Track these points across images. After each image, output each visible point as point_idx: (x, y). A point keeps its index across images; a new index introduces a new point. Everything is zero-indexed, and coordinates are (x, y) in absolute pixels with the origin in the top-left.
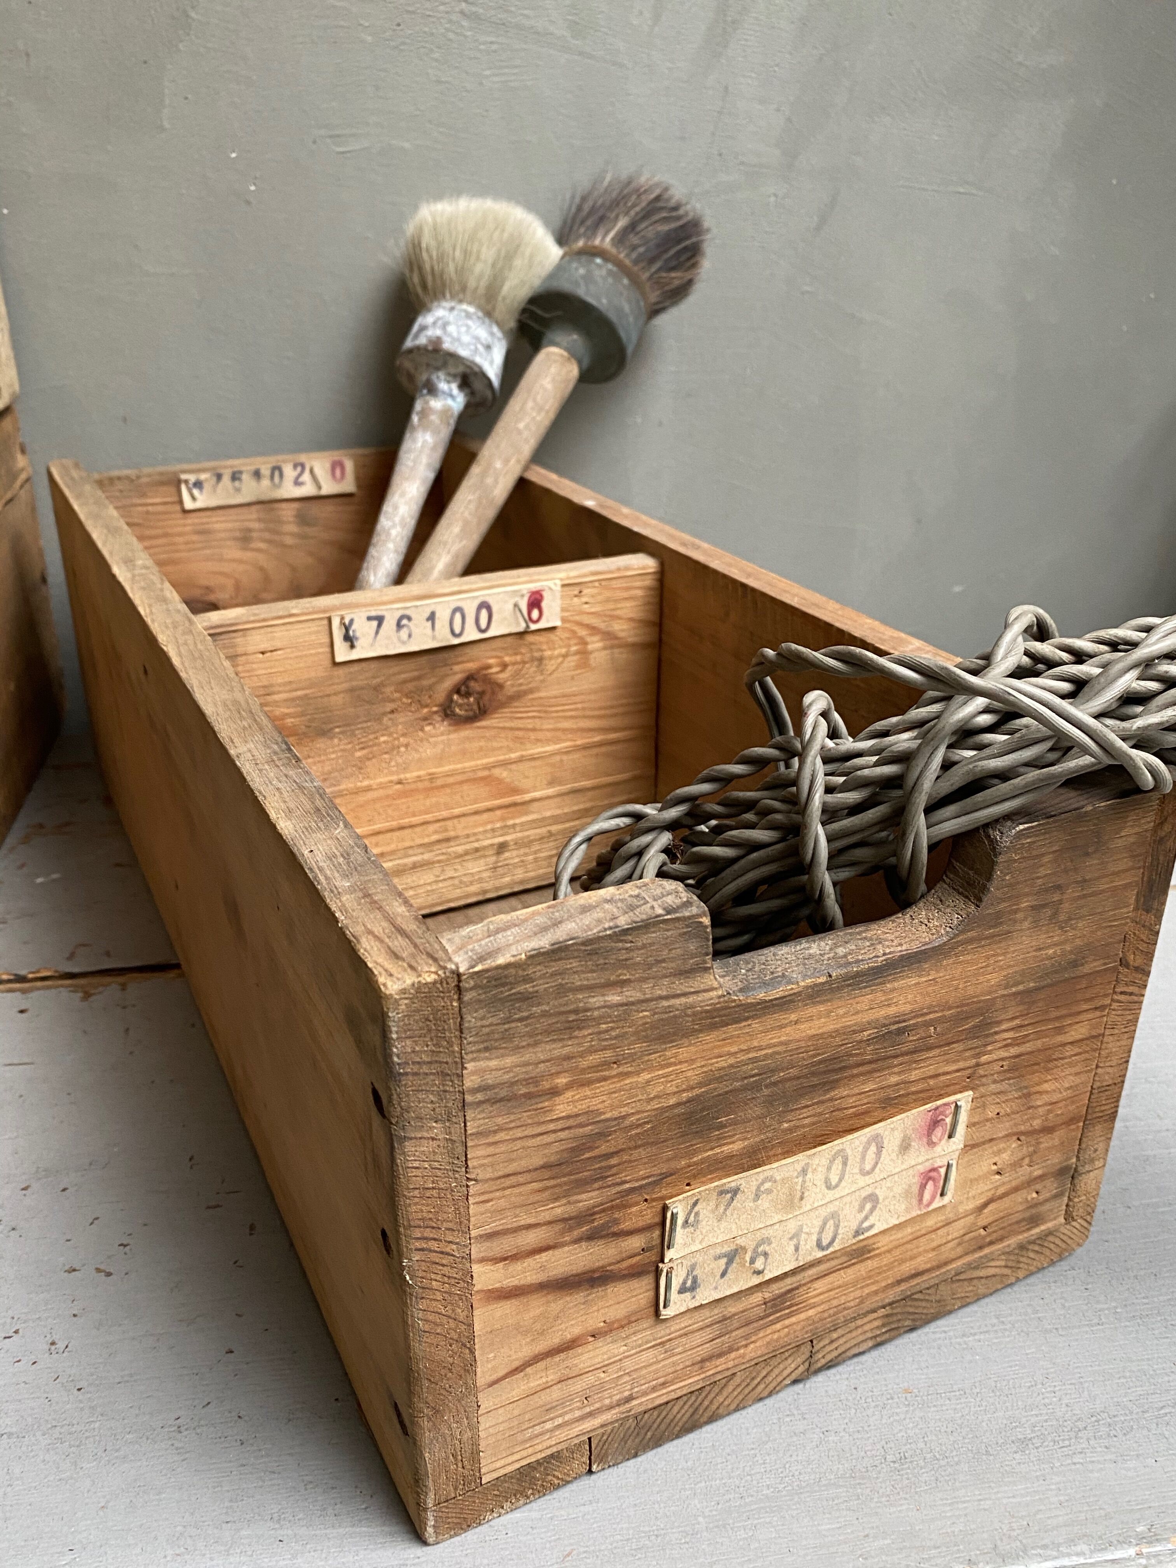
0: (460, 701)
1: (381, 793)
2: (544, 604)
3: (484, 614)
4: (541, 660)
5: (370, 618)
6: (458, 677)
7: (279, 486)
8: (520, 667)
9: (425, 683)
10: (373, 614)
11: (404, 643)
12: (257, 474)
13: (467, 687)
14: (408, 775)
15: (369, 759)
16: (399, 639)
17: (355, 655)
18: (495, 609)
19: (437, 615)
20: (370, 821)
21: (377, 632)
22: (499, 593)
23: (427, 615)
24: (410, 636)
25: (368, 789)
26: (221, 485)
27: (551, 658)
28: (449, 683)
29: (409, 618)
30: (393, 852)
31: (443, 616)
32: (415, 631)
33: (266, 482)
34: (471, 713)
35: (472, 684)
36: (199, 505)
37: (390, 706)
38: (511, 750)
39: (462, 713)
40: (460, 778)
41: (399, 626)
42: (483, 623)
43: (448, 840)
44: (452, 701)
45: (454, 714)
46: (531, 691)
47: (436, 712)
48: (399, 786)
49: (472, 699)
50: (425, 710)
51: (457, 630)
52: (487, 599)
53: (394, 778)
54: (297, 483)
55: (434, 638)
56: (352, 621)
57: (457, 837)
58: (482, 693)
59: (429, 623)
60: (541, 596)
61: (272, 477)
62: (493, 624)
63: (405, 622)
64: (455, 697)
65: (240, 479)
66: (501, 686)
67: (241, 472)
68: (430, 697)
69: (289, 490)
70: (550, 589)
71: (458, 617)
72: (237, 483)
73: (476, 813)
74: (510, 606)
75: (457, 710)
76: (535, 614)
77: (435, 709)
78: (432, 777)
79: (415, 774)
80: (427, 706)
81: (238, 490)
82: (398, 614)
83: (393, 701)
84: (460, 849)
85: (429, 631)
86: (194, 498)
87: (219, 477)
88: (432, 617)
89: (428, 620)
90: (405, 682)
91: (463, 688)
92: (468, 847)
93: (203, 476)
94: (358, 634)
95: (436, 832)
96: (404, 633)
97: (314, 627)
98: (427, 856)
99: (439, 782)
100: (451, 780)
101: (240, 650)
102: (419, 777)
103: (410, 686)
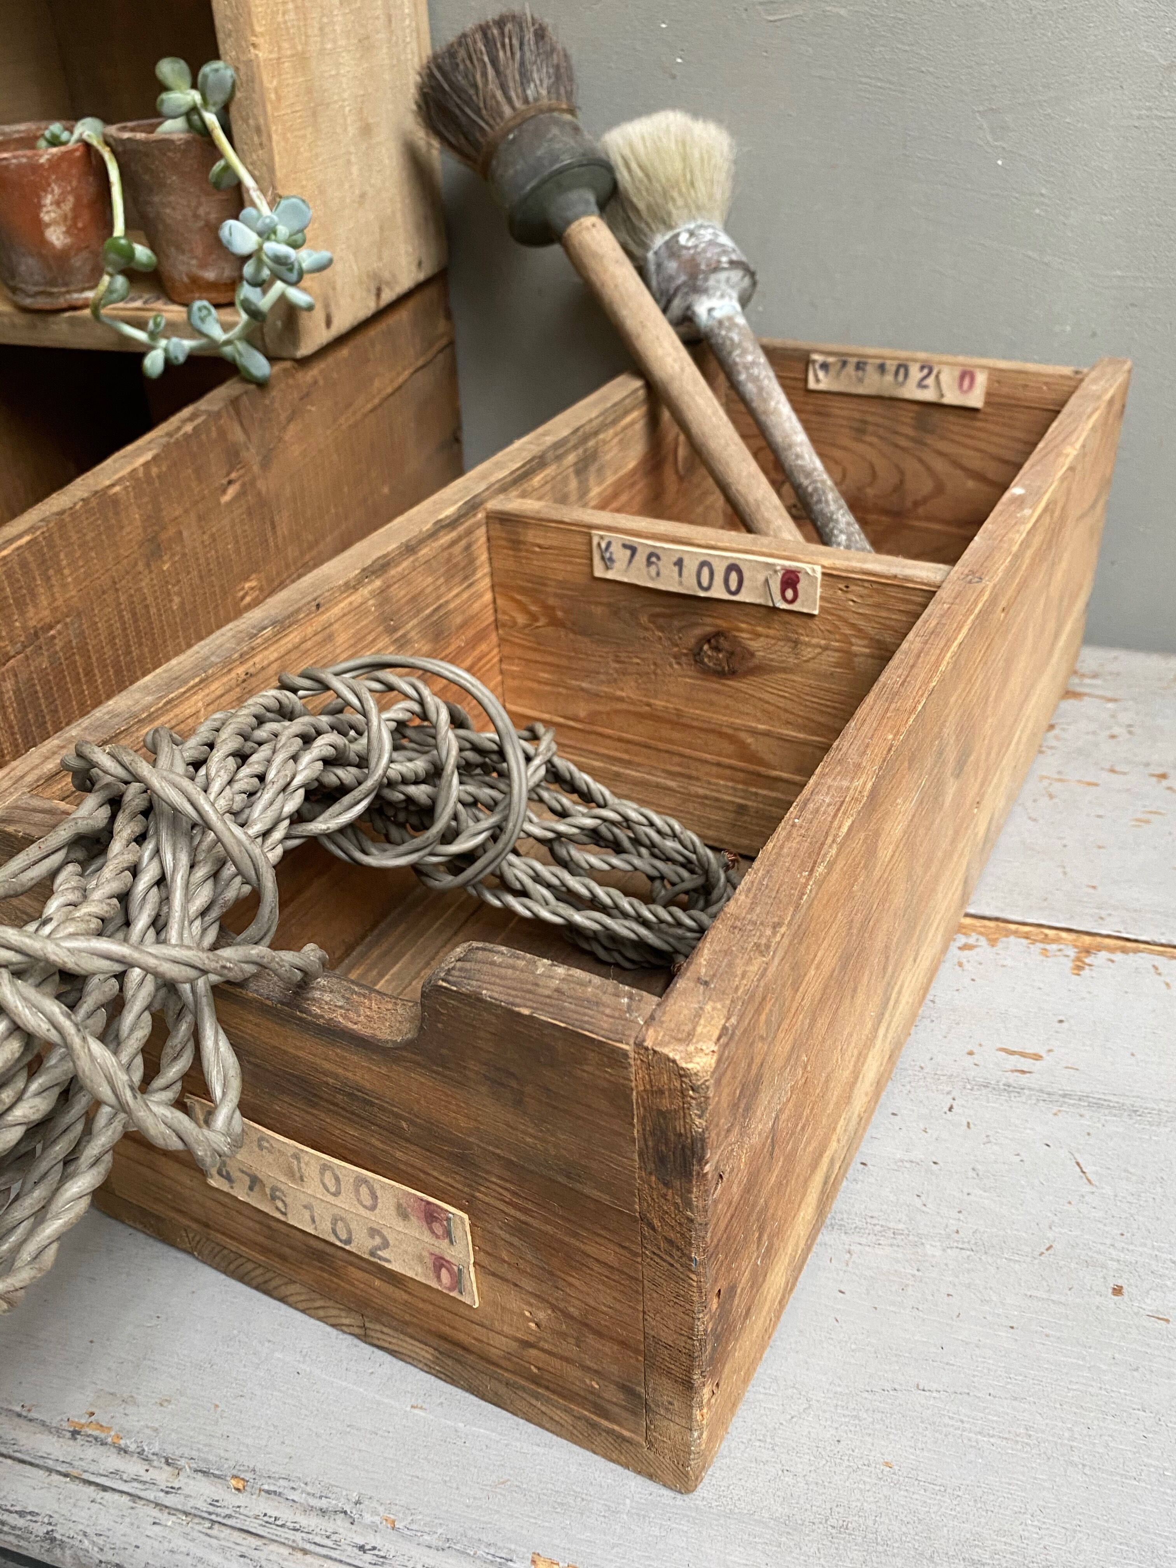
0: (709, 653)
1: (631, 708)
2: (799, 586)
3: (734, 576)
4: (796, 643)
5: (625, 546)
6: (708, 629)
7: (902, 384)
8: (773, 642)
9: (676, 623)
10: (627, 543)
11: (652, 579)
12: (882, 368)
13: (717, 642)
14: (657, 702)
15: (624, 674)
16: (648, 573)
17: (610, 575)
18: (746, 575)
19: (685, 563)
20: (621, 729)
21: (630, 561)
22: (750, 561)
23: (675, 559)
24: (658, 574)
25: (621, 699)
26: (844, 372)
27: (807, 644)
28: (698, 632)
29: (658, 558)
30: (639, 765)
31: (691, 566)
32: (663, 571)
33: (889, 378)
34: (719, 669)
35: (722, 640)
36: (822, 386)
37: (642, 633)
38: (759, 721)
39: (711, 664)
40: (705, 726)
41: (649, 563)
42: (733, 586)
43: (690, 777)
44: (701, 649)
45: (702, 662)
46: (784, 670)
47: (686, 655)
48: (647, 708)
49: (721, 656)
50: (676, 649)
51: (705, 582)
52: (737, 562)
53: (645, 699)
54: (921, 385)
55: (681, 583)
56: (609, 544)
57: (698, 779)
58: (732, 653)
59: (676, 569)
60: (798, 577)
61: (897, 373)
62: (743, 590)
63: (654, 559)
64: (706, 647)
65: (864, 370)
66: (752, 655)
67: (865, 363)
68: (680, 638)
69: (911, 391)
70: (807, 573)
71: (705, 571)
72: (860, 373)
73: (718, 764)
74: (761, 578)
75: (706, 660)
76: (789, 594)
77: (685, 651)
78: (679, 713)
79: (663, 703)
80: (677, 645)
81: (861, 380)
82: (648, 551)
83: (646, 629)
84: (701, 791)
85: (676, 574)
86: (818, 380)
87: (844, 364)
88: (679, 563)
89: (675, 564)
90: (658, 615)
91: (713, 641)
92: (708, 793)
93: (831, 360)
94: (614, 557)
95: (680, 765)
96: (653, 570)
97: (579, 539)
98: (672, 784)
99: (684, 720)
100: (695, 724)
101: (522, 538)
102: (667, 708)
103: (661, 621)
